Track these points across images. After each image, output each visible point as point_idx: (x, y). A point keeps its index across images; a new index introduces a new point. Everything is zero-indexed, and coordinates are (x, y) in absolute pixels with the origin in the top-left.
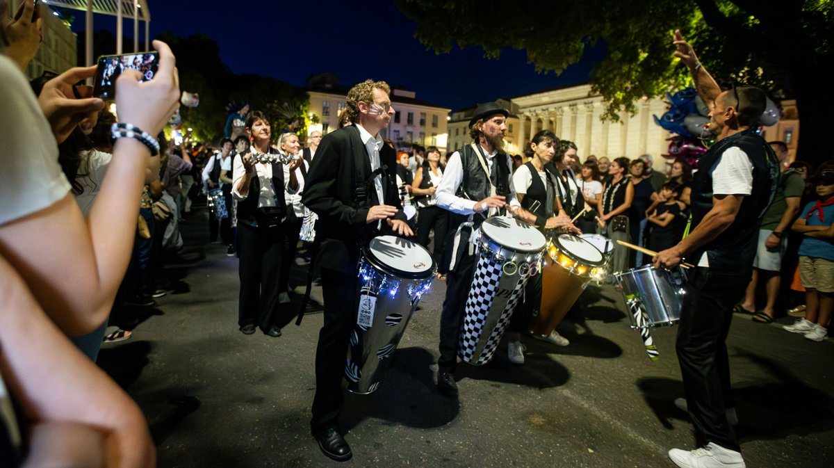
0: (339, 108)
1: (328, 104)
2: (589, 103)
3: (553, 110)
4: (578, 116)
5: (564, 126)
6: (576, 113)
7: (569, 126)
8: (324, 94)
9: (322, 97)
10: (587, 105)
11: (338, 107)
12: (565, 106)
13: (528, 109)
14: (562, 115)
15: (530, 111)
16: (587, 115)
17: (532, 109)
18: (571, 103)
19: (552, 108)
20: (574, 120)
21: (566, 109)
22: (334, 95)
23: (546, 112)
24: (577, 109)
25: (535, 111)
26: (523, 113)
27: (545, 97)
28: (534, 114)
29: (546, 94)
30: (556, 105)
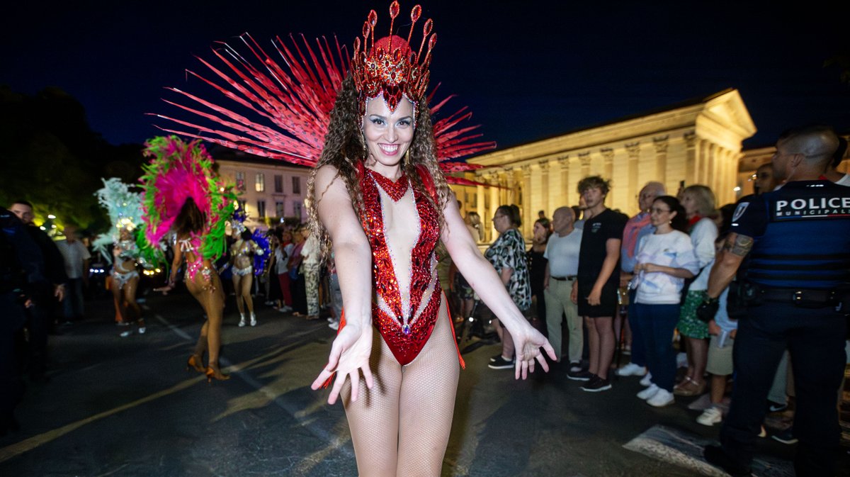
0: (258, 180)
1: (242, 175)
2: (563, 159)
3: (519, 169)
4: (551, 174)
5: (533, 187)
6: (548, 171)
7: (540, 186)
8: (237, 163)
9: (234, 167)
10: (562, 161)
11: (255, 179)
12: (533, 164)
13: (487, 170)
14: (529, 175)
15: (490, 173)
16: (562, 173)
17: (493, 170)
18: (541, 159)
19: (517, 168)
20: (546, 179)
21: (535, 167)
22: (249, 164)
23: (511, 173)
24: (549, 167)
25: (496, 172)
26: (481, 175)
27: (508, 155)
28: (495, 176)
29: (510, 151)
30: (524, 163)
